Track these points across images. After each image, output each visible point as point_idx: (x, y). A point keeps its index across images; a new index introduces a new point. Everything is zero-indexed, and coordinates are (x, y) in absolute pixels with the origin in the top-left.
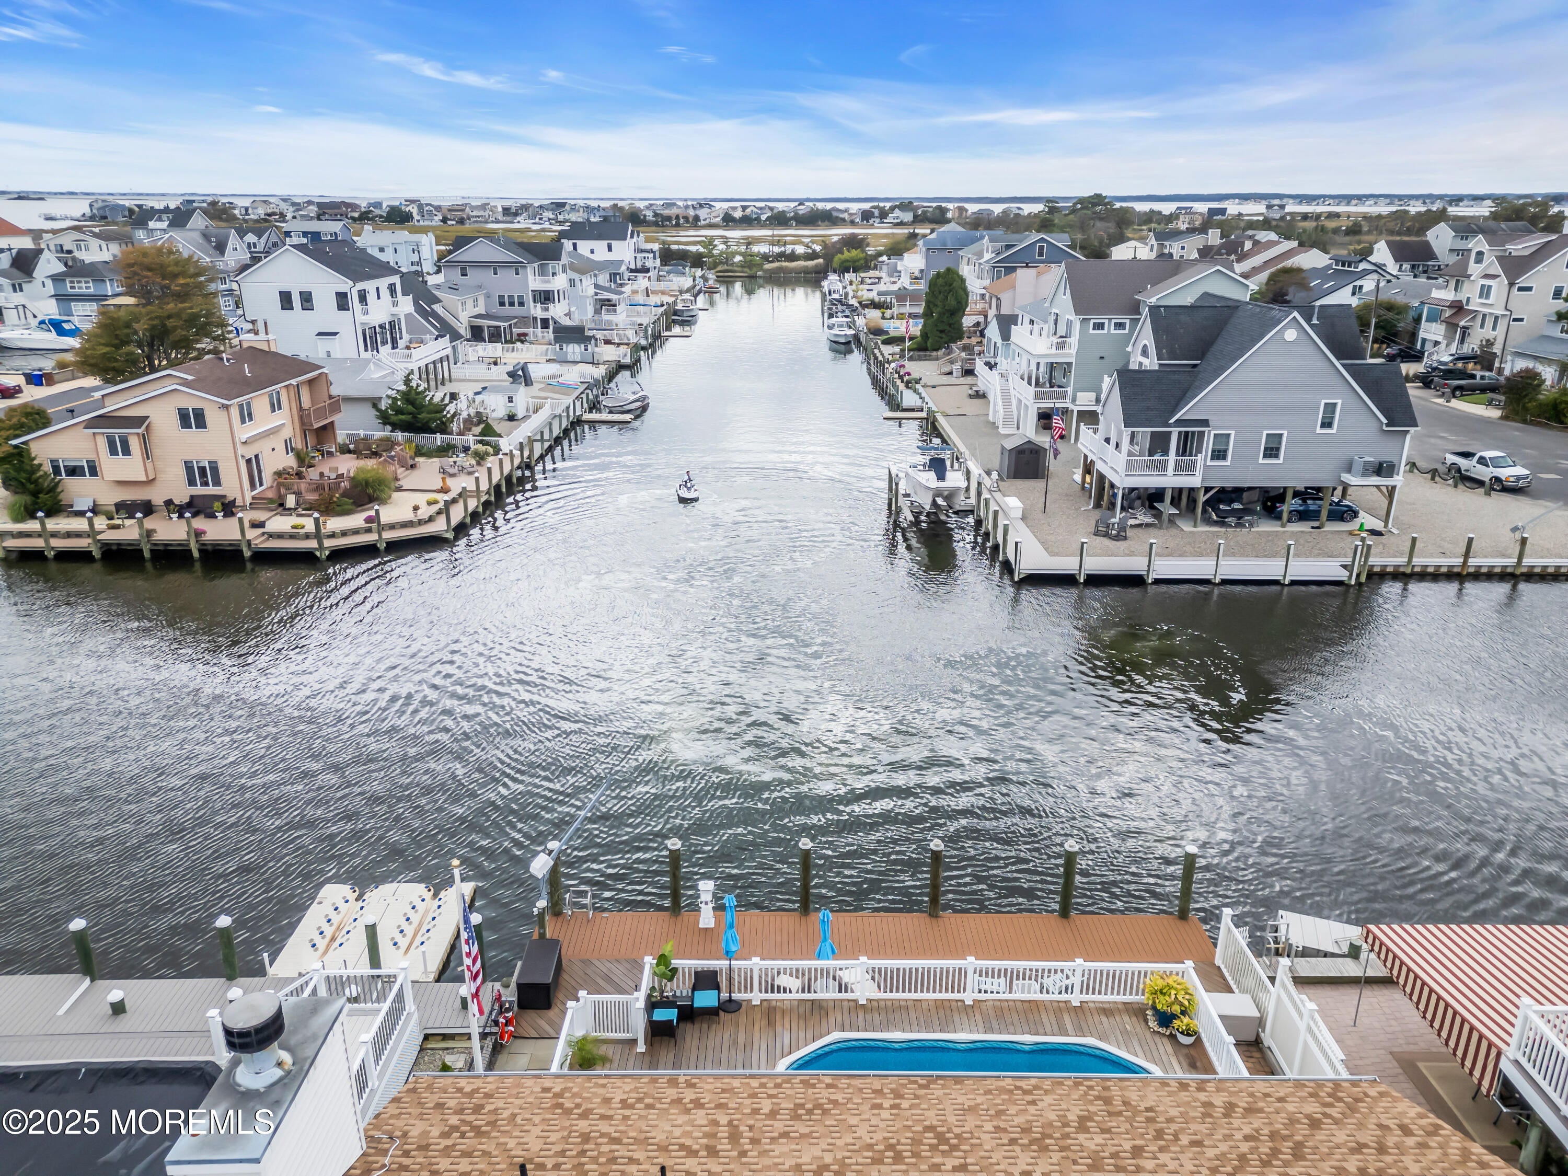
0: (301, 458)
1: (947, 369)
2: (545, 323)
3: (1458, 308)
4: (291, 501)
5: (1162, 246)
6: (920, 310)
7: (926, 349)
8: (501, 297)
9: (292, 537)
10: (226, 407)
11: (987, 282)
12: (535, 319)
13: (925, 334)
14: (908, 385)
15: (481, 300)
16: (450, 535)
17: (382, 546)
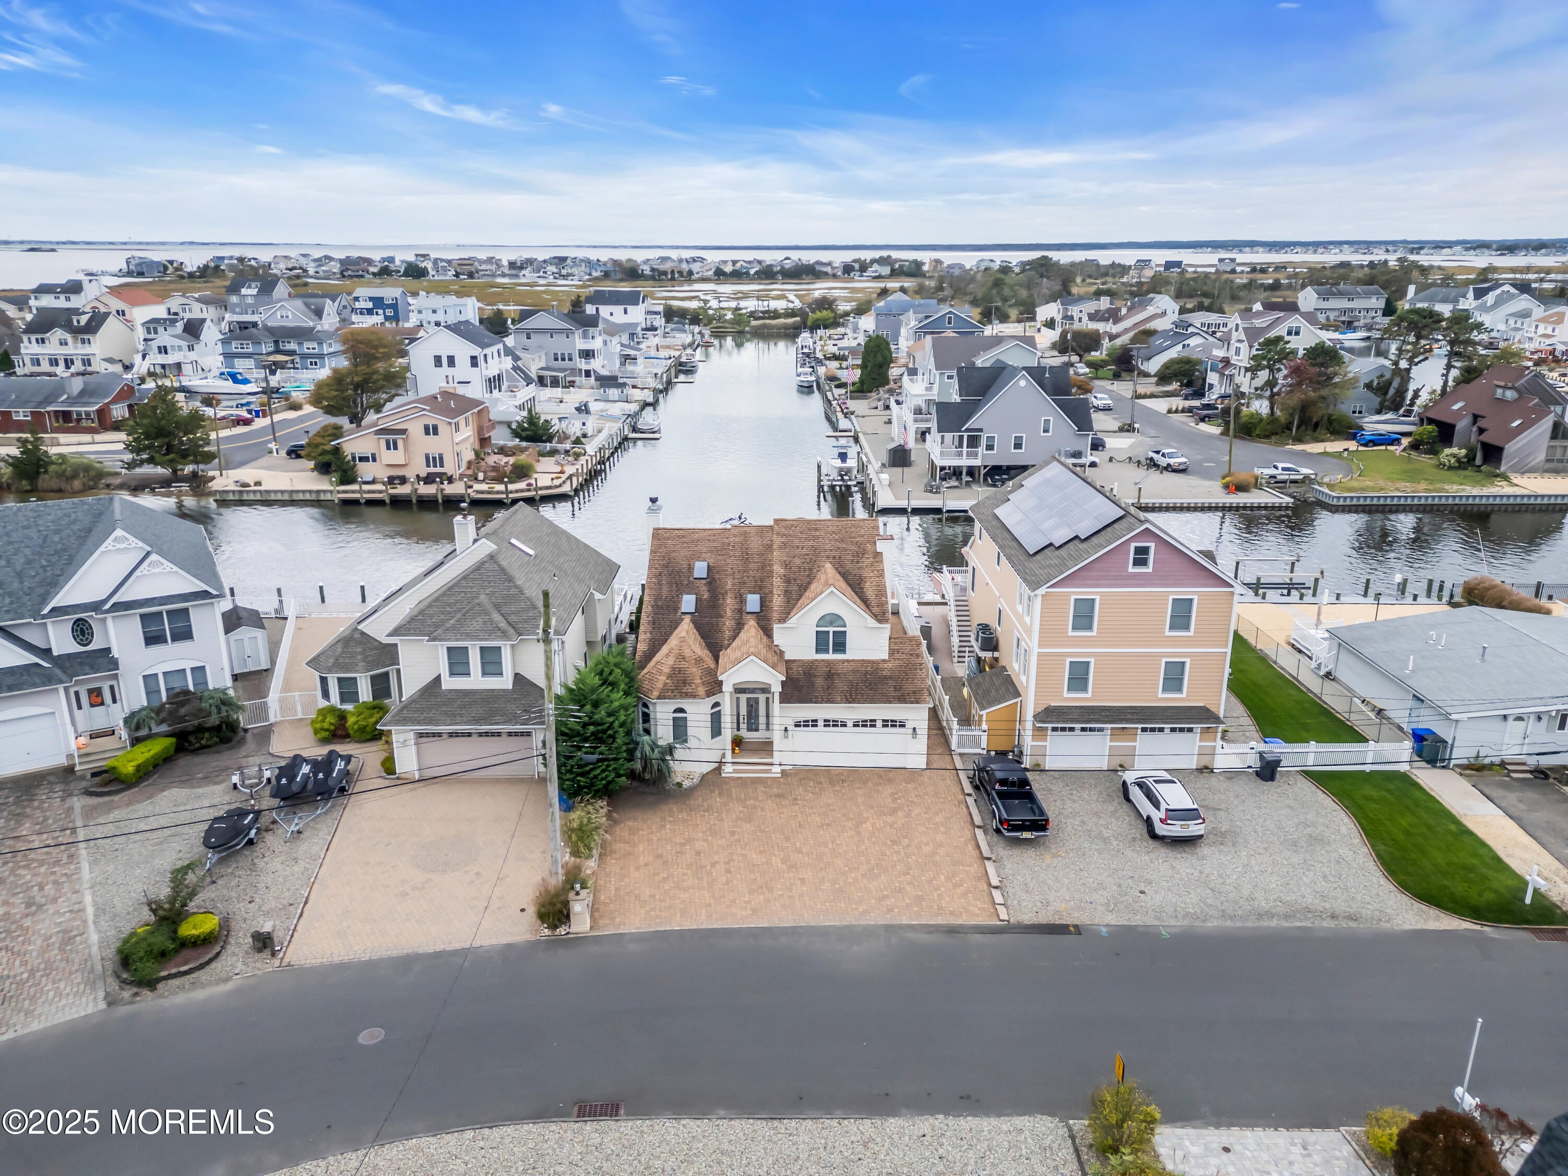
0: (477, 454)
1: (874, 405)
2: (588, 374)
3: (1226, 362)
4: (481, 476)
5: (1066, 310)
6: (859, 362)
7: (863, 392)
8: (556, 354)
9: (489, 493)
10: (450, 423)
11: (912, 343)
12: (580, 370)
13: (862, 381)
14: (846, 415)
15: (543, 358)
16: (572, 493)
17: (538, 498)
